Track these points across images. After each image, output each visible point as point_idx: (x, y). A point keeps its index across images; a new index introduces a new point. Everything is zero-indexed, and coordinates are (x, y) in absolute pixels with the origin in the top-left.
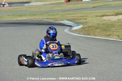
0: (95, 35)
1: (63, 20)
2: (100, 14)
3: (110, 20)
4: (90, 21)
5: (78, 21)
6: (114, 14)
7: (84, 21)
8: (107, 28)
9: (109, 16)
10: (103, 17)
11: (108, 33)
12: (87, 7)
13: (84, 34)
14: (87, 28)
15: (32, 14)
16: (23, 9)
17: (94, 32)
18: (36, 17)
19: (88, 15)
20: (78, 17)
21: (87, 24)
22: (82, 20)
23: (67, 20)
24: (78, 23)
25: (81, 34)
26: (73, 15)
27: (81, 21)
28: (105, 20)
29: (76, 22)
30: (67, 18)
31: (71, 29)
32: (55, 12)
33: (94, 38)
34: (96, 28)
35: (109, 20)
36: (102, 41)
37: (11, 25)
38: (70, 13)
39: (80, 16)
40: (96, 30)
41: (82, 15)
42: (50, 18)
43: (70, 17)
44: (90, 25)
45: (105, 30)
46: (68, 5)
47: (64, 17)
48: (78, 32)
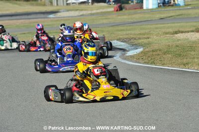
0: (163, 65)
1: (112, 40)
2: (171, 30)
3: (188, 39)
4: (156, 42)
5: (136, 42)
6: (194, 29)
7: (145, 41)
8: (182, 53)
9: (185, 32)
10: (176, 35)
11: (185, 60)
12: (149, 19)
13: (145, 63)
14: (151, 53)
16: (46, 23)
17: (162, 59)
20: (135, 34)
21: (150, 47)
22: (143, 40)
23: (117, 40)
24: (136, 44)
25: (140, 63)
26: (128, 32)
27: (140, 41)
28: (180, 40)
29: (133, 44)
30: (118, 37)
31: (124, 54)
32: (98, 27)
33: (161, 68)
34: (165, 53)
35: (185, 39)
36: (174, 74)
38: (122, 28)
39: (139, 33)
40: (164, 56)
41: (143, 32)
43: (123, 34)
44: (156, 47)
45: (180, 55)
46: (119, 16)
47: (114, 35)
48: (135, 60)
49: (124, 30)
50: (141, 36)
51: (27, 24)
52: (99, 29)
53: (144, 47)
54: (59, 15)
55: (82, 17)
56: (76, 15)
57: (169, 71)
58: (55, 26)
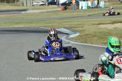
0: (92, 43)
1: (60, 28)
2: (96, 23)
3: (107, 28)
4: (87, 29)
5: (75, 29)
6: (110, 22)
7: (81, 29)
9: (105, 24)
10: (99, 26)
11: (105, 41)
13: (81, 42)
14: (85, 36)
15: (28, 22)
16: (19, 17)
17: (91, 40)
18: (33, 25)
19: (85, 23)
20: (74, 25)
21: (84, 32)
22: (79, 28)
23: (64, 28)
24: (75, 31)
25: (78, 42)
26: (70, 23)
27: (78, 29)
28: (101, 28)
29: (73, 30)
30: (64, 26)
31: (68, 37)
32: (52, 20)
33: (91, 46)
34: (93, 37)
36: (99, 49)
37: (8, 32)
39: (77, 24)
40: (93, 38)
41: (79, 23)
42: (47, 26)
43: (67, 24)
44: (87, 33)
45: (102, 38)
46: (64, 13)
47: (61, 25)
48: (75, 40)
49: (67, 22)
50: (78, 26)
51: (8, 17)
52: (53, 21)
53: (80, 32)
54: (27, 12)
55: (42, 13)
56: (38, 12)
57: (96, 48)
58: (25, 19)
